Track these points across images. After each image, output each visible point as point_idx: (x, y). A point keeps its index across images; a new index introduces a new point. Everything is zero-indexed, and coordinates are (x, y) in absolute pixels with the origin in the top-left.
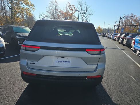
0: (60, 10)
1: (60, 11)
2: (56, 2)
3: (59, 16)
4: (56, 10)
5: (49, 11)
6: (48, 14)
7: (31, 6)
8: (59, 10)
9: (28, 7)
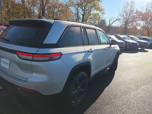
0: (137, 10)
1: (137, 12)
2: (132, 2)
3: (134, 18)
4: (131, 11)
5: (121, 14)
6: (120, 17)
7: (102, 10)
8: (135, 11)
9: (98, 12)
